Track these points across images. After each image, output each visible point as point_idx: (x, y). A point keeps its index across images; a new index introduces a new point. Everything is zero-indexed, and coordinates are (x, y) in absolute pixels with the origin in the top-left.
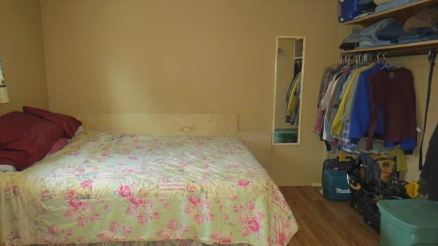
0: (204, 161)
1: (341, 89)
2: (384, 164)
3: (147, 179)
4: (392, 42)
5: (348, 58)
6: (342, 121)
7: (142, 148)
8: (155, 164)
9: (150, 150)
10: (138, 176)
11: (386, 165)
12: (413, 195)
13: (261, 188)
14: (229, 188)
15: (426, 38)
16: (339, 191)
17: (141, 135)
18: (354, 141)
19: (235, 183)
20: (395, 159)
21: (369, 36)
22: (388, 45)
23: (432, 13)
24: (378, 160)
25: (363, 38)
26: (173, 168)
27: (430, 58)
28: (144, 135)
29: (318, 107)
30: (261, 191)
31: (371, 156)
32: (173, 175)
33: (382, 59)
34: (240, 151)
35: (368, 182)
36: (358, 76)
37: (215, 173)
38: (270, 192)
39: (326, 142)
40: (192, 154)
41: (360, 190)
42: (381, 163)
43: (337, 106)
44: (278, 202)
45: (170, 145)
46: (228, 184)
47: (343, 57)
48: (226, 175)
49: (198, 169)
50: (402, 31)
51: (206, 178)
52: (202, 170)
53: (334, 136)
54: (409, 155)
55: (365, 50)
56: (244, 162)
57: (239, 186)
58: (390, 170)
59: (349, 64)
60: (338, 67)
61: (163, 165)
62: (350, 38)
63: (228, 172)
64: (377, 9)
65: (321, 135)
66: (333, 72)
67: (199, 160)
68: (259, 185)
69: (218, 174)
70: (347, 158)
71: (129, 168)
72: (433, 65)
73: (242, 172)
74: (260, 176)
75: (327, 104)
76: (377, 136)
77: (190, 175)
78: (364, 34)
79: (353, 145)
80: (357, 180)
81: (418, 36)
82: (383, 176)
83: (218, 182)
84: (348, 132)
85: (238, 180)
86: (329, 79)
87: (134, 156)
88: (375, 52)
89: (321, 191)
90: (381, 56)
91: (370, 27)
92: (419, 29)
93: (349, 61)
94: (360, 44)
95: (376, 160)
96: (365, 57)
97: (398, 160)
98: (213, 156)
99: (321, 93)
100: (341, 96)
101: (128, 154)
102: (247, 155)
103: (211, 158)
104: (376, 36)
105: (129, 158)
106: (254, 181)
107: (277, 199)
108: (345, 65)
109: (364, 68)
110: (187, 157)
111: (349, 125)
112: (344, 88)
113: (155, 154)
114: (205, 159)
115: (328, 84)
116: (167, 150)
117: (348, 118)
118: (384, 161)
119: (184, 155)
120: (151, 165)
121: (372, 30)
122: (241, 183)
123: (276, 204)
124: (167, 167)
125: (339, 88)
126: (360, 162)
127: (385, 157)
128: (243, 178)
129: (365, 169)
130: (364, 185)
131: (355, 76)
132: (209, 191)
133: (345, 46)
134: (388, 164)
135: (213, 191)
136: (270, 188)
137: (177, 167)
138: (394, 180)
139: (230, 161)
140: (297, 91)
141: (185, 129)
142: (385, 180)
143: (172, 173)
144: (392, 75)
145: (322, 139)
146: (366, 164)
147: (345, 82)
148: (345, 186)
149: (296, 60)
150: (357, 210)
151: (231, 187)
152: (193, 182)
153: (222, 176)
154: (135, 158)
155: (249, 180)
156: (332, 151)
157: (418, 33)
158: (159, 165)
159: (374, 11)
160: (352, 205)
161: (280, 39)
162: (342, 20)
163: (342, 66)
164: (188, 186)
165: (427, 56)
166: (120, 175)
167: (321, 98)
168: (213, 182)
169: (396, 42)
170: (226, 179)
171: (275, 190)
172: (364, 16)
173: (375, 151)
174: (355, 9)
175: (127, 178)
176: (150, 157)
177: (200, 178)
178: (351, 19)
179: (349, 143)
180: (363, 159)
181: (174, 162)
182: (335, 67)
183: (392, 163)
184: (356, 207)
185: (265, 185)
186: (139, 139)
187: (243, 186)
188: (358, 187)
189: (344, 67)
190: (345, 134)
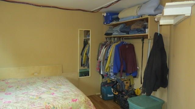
0: (50, 91)
1: (108, 52)
2: (126, 82)
3: (21, 106)
4: (126, 34)
5: (108, 39)
6: (110, 66)
7: (12, 87)
8: (23, 96)
9: (18, 87)
10: (15, 105)
11: (127, 83)
12: (138, 94)
13: (83, 101)
14: (68, 104)
15: (140, 33)
16: (109, 95)
17: (9, 79)
18: (115, 74)
19: (70, 101)
20: (130, 80)
21: (117, 31)
22: (125, 35)
23: (141, 23)
24: (124, 81)
25: (114, 31)
26: (35, 97)
27: (142, 40)
28: (11, 79)
29: (98, 60)
30: (83, 103)
31: (121, 79)
32: (35, 101)
33: (123, 40)
34: (67, 83)
35: (121, 91)
36: (115, 47)
37: (59, 97)
38: (87, 103)
39: (102, 75)
40: (43, 87)
41: (118, 94)
42: (125, 82)
43: (107, 60)
44: (90, 107)
45: (28, 83)
46: (67, 102)
47: (106, 39)
48: (64, 97)
49: (49, 96)
50: (131, 29)
51: (55, 101)
52: (52, 96)
53: (106, 73)
54: (135, 78)
55: (116, 36)
56: (71, 89)
57: (73, 102)
58: (128, 85)
59: (109, 42)
60: (105, 43)
61: (29, 96)
62: (108, 31)
63: (65, 95)
64: (120, 20)
65: (100, 72)
66: (103, 45)
67: (47, 90)
68: (82, 100)
69: (60, 97)
70: (110, 81)
71: (8, 100)
72: (143, 43)
73: (72, 94)
74: (81, 95)
75: (102, 58)
76: (124, 71)
77: (46, 100)
78: (115, 30)
79: (115, 76)
80: (116, 90)
81: (137, 32)
82: (126, 87)
83: (61, 101)
84: (112, 70)
85: (71, 99)
86: (102, 48)
87: (9, 93)
88: (120, 37)
89: (101, 97)
90: (122, 39)
91: (117, 27)
92: (137, 29)
93: (109, 41)
94: (113, 34)
95: (123, 81)
96: (116, 39)
97: (131, 81)
98: (55, 87)
99: (98, 54)
100: (108, 55)
101: (4, 92)
102: (71, 85)
103: (54, 89)
104: (120, 31)
105: (6, 94)
106: (79, 98)
107: (90, 105)
108: (107, 42)
109: (116, 44)
110: (40, 89)
111: (113, 67)
112: (109, 52)
113: (21, 90)
114: (51, 89)
115: (101, 50)
116: (28, 87)
117: (112, 64)
118: (126, 81)
119: (38, 89)
120: (21, 97)
121: (118, 28)
122: (73, 101)
123: (90, 108)
124: (31, 97)
125: (107, 52)
126: (117, 82)
127: (126, 79)
128: (73, 97)
129: (119, 85)
130: (119, 92)
131: (113, 47)
132: (58, 107)
133: (107, 34)
134: (128, 82)
135: (60, 107)
136: (87, 101)
137: (37, 96)
138: (130, 89)
139: (64, 89)
140: (87, 53)
141: (35, 74)
142: (127, 89)
143: (35, 100)
144: (127, 47)
145: (100, 74)
146: (119, 83)
147: (109, 49)
148: (111, 93)
149: (84, 39)
150: (117, 103)
151: (69, 103)
152: (49, 103)
153: (63, 98)
154: (10, 94)
155: (77, 98)
156: (105, 79)
157: (137, 31)
158: (26, 96)
159: (119, 21)
160: (115, 101)
161: (80, 30)
162: (105, 23)
163: (106, 43)
164: (46, 106)
165: (141, 40)
166: (3, 106)
167: (98, 56)
168: (59, 102)
169: (128, 34)
170: (65, 99)
171: (89, 101)
172: (114, 23)
173: (123, 78)
174: (110, 19)
175: (8, 107)
176: (18, 92)
177: (51, 100)
178: (109, 23)
179: (113, 75)
180: (118, 81)
181: (34, 93)
182: (103, 43)
183: (129, 82)
184: (116, 102)
185: (85, 100)
186: (9, 81)
187: (74, 102)
188: (117, 93)
189: (107, 43)
190: (111, 71)
